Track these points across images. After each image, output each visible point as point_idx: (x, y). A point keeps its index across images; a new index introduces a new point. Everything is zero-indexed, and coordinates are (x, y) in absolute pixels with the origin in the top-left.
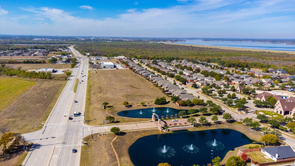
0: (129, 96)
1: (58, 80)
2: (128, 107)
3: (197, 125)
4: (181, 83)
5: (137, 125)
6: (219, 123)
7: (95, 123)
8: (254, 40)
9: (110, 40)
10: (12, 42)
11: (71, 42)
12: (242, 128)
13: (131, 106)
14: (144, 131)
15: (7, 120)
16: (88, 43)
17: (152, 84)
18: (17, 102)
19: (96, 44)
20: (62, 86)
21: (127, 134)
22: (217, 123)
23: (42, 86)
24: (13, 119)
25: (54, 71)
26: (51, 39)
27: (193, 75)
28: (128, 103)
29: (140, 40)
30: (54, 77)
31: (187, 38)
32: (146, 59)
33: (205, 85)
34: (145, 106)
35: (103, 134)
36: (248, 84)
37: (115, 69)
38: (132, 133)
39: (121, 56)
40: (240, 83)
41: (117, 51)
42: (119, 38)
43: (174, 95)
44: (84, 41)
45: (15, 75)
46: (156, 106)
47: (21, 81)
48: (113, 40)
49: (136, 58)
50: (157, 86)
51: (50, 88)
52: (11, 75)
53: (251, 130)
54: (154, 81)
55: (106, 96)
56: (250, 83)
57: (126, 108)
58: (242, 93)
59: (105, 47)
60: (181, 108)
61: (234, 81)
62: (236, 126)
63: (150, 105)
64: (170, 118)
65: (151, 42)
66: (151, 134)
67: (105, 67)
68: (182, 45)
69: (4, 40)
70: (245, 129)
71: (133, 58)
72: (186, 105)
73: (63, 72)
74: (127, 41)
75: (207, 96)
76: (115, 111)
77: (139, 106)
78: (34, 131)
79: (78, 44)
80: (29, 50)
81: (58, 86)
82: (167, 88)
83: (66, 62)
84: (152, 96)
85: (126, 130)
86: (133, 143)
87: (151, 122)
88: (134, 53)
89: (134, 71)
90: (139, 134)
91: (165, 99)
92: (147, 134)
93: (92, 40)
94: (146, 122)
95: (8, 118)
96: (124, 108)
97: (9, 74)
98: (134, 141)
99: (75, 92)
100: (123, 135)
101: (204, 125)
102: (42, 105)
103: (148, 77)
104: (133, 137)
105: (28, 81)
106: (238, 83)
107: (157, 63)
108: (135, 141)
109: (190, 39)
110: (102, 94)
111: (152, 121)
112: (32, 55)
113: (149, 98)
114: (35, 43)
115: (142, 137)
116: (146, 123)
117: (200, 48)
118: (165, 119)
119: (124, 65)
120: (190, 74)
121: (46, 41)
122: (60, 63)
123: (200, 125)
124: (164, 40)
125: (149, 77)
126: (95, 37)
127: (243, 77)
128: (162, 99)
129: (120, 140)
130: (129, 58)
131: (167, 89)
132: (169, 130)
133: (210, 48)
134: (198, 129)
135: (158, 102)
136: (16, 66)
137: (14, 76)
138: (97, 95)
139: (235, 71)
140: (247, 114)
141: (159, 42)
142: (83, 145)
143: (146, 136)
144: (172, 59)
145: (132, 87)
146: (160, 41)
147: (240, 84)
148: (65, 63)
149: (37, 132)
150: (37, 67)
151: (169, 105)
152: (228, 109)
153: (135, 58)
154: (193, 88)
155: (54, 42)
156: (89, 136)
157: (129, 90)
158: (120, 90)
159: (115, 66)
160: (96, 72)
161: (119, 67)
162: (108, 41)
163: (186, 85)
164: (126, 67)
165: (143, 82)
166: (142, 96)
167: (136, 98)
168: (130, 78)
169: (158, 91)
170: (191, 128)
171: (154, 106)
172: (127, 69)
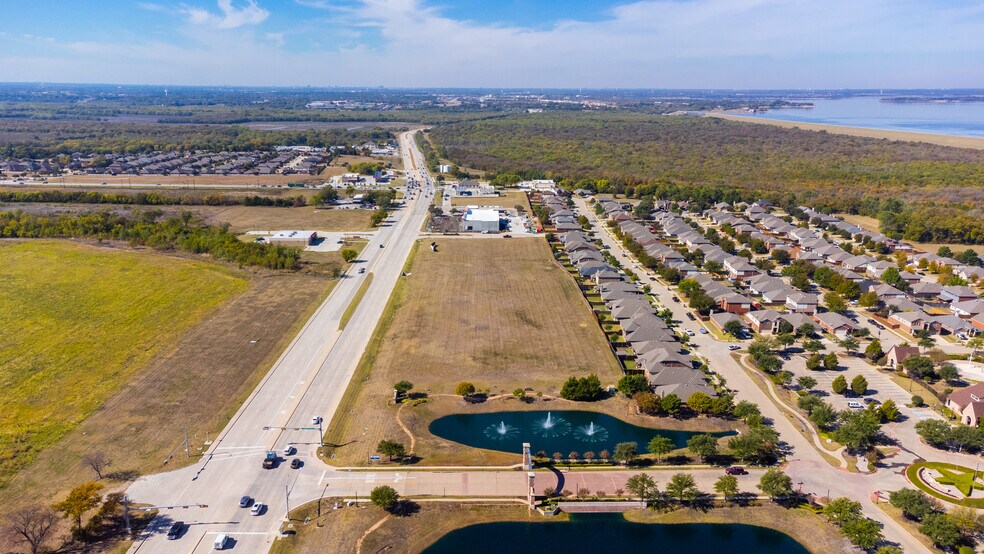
0: (496, 354)
1: (316, 275)
2: (473, 402)
3: (659, 502)
4: (693, 311)
5: (465, 479)
6: (745, 500)
7: (348, 455)
9: (538, 106)
10: (249, 118)
11: (413, 115)
12: (821, 532)
13: (482, 398)
14: (478, 507)
15: (127, 418)
16: (465, 116)
17: (590, 310)
18: (177, 354)
19: (488, 121)
20: (314, 300)
21: (421, 511)
22: (737, 501)
23: (260, 296)
24: (142, 419)
25: (315, 241)
26: (357, 104)
27: (754, 279)
28: (472, 389)
29: (641, 102)
30: (306, 263)
31: (825, 92)
32: (623, 193)
33: (773, 327)
34: (529, 400)
35: (351, 504)
37: (501, 236)
38: (437, 511)
39: (544, 178)
40: (917, 328)
41: (543, 153)
42: (571, 94)
43: (639, 365)
44: (455, 110)
45: (206, 250)
46: (563, 404)
47: (216, 273)
48: (551, 106)
49: (589, 192)
50: (600, 322)
51: (279, 305)
52: (199, 251)
54: (601, 299)
55: (423, 350)
56: (961, 330)
57: (464, 403)
58: (905, 371)
59: (510, 134)
60: (643, 420)
61: (895, 317)
62: (800, 520)
63: (545, 400)
64: (583, 464)
65: (678, 113)
66: (498, 519)
68: (788, 125)
69: (228, 109)
70: (828, 540)
71: (579, 191)
72: (662, 413)
73: (341, 242)
74: (594, 108)
75: (762, 374)
76: (428, 413)
77: (510, 401)
78: (177, 468)
79: (432, 124)
80: (279, 148)
81: (303, 301)
82: (628, 332)
83: (363, 202)
84: (568, 361)
85: (425, 496)
86: (427, 545)
87: (515, 469)
88: (598, 161)
89: (555, 251)
90: (458, 513)
91: (597, 384)
92: (484, 519)
93: (482, 105)
94: (498, 470)
95: (133, 412)
96: (458, 405)
97: (194, 246)
98: (433, 541)
99: (342, 327)
100: (406, 515)
101: (685, 503)
102: (232, 371)
103: (588, 277)
104: (434, 525)
105: (233, 274)
106: (909, 324)
107: (652, 215)
108: (437, 539)
109: (836, 95)
110: (415, 341)
111: (520, 469)
112: (281, 171)
113: (556, 367)
114: (309, 120)
115: (465, 525)
116: (499, 474)
117: (853, 139)
118: (567, 464)
119: (536, 219)
120: (742, 273)
121: (342, 108)
122: (345, 204)
123: (674, 502)
124: (731, 102)
125: (594, 279)
126: (497, 93)
127: (948, 296)
128: (585, 382)
129: (390, 532)
130: (564, 190)
131: (629, 338)
132: (558, 511)
133: (895, 143)
134: (658, 516)
135: (573, 391)
136: (221, 216)
137: (204, 255)
138: (401, 345)
139: (933, 263)
140: (872, 471)
141: (707, 114)
142: (281, 536)
143: (477, 522)
144: (713, 198)
145: (522, 317)
146: (713, 106)
148: (358, 206)
149: (183, 471)
150: (277, 219)
151: (609, 406)
152: (811, 441)
153: (585, 192)
154: (728, 335)
155: (363, 114)
156: (310, 504)
157: (506, 332)
158: (476, 329)
159: (503, 225)
160: (435, 250)
161: (519, 227)
162: (531, 111)
163: (708, 319)
164: (539, 232)
165: (567, 296)
166: (537, 358)
167: (513, 368)
168: (532, 278)
169: (598, 342)
170: (636, 511)
171: (557, 404)
172: (537, 240)
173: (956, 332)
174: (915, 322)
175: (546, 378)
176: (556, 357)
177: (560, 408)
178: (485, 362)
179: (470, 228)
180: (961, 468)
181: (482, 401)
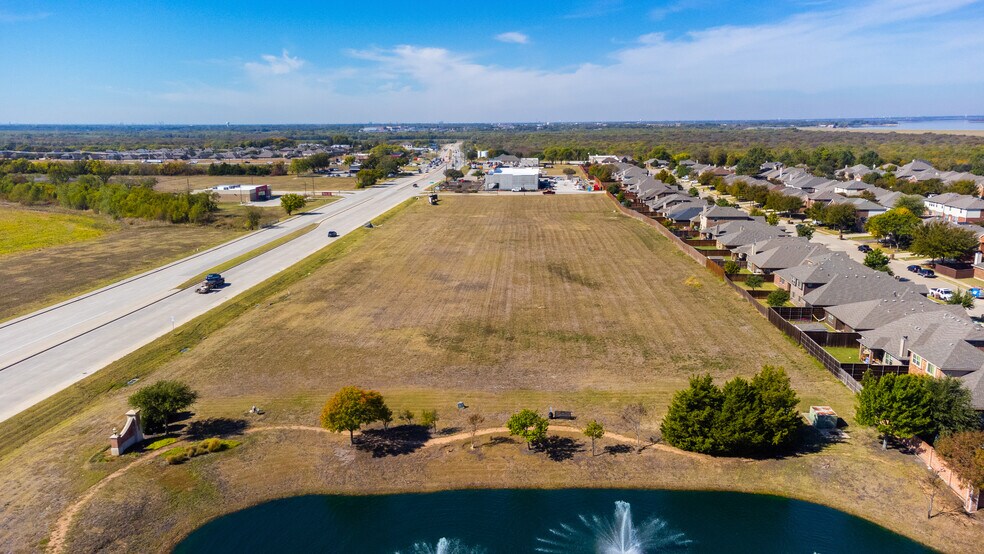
0: (489, 331)
2: (379, 452)
4: (922, 261)
13: (413, 436)
17: (701, 260)
28: (376, 407)
34: (560, 449)
37: (541, 193)
43: (879, 354)
46: (674, 465)
49: (665, 162)
50: (732, 274)
54: (719, 247)
71: (652, 161)
77: (497, 450)
82: (810, 287)
84: (669, 347)
89: (622, 199)
91: (785, 402)
103: (687, 222)
107: (763, 174)
113: (640, 360)
119: (591, 181)
122: (340, 174)
125: (698, 224)
128: (748, 395)
130: (629, 159)
131: (814, 298)
135: (707, 423)
141: (782, 128)
144: (840, 162)
145: (562, 271)
146: (785, 125)
151: (828, 475)
153: (660, 162)
157: (523, 293)
158: (458, 288)
159: (544, 186)
160: (435, 203)
161: (566, 187)
163: (965, 273)
164: (596, 189)
165: (650, 247)
166: (589, 339)
167: (523, 360)
168: (584, 227)
169: (733, 311)
171: (652, 465)
172: (594, 196)
175: (613, 384)
176: (637, 338)
177: (666, 480)
178: (456, 346)
179: (497, 186)
181: (407, 450)
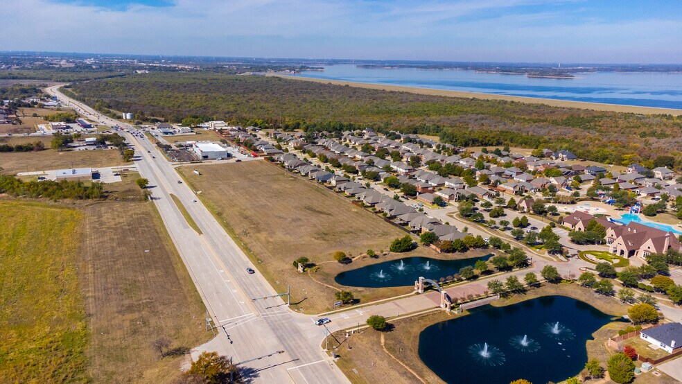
0: (325, 234)
1: (126, 200)
2: (346, 264)
3: (504, 294)
5: (398, 305)
6: (537, 284)
7: (314, 307)
8: (465, 67)
9: (141, 68)
12: (580, 291)
13: (349, 260)
14: (421, 317)
16: (88, 75)
17: (349, 201)
18: (94, 268)
21: (396, 327)
23: (104, 220)
27: (415, 173)
29: (214, 66)
30: (108, 193)
32: (278, 128)
33: (455, 198)
34: (376, 257)
35: (354, 332)
36: (528, 190)
37: (233, 161)
38: (402, 324)
40: (516, 190)
42: (157, 59)
44: (73, 70)
46: (397, 255)
51: (129, 224)
53: (597, 295)
55: (277, 238)
57: (341, 265)
58: (532, 212)
60: (445, 256)
61: (502, 186)
62: (566, 288)
63: (384, 255)
64: (446, 284)
65: (247, 73)
66: (437, 321)
67: (205, 157)
70: (586, 294)
72: (454, 251)
73: (116, 175)
75: (473, 223)
76: (327, 274)
77: (366, 259)
79: (66, 81)
81: (145, 220)
83: (96, 144)
87: (416, 294)
89: (283, 167)
90: (414, 323)
91: (409, 241)
92: (429, 323)
93: (93, 67)
96: (339, 267)
98: (417, 341)
99: (198, 231)
100: (390, 330)
101: (516, 292)
102: (159, 272)
103: (326, 181)
104: (409, 332)
105: (54, 207)
106: (512, 189)
110: (264, 234)
111: (418, 293)
113: (369, 236)
115: (424, 328)
122: (79, 147)
123: (509, 292)
124: (274, 67)
125: (330, 182)
127: (509, 173)
129: (392, 341)
132: (463, 311)
134: (506, 302)
138: (257, 238)
140: (568, 260)
142: (335, 360)
143: (428, 326)
144: (338, 128)
146: (265, 69)
147: (516, 192)
148: (95, 147)
149: (216, 340)
151: (418, 252)
152: (530, 252)
153: (254, 128)
154: (435, 205)
157: (314, 220)
158: (293, 221)
161: (238, 154)
162: (139, 72)
163: (416, 198)
164: (256, 156)
165: (324, 195)
166: (351, 232)
167: (345, 240)
169: (375, 219)
170: (496, 301)
171: (393, 256)
172: (261, 161)
173: (531, 190)
174: (515, 187)
175: (370, 242)
176: (361, 230)
178: (324, 240)
180: (600, 252)
181: (350, 262)
